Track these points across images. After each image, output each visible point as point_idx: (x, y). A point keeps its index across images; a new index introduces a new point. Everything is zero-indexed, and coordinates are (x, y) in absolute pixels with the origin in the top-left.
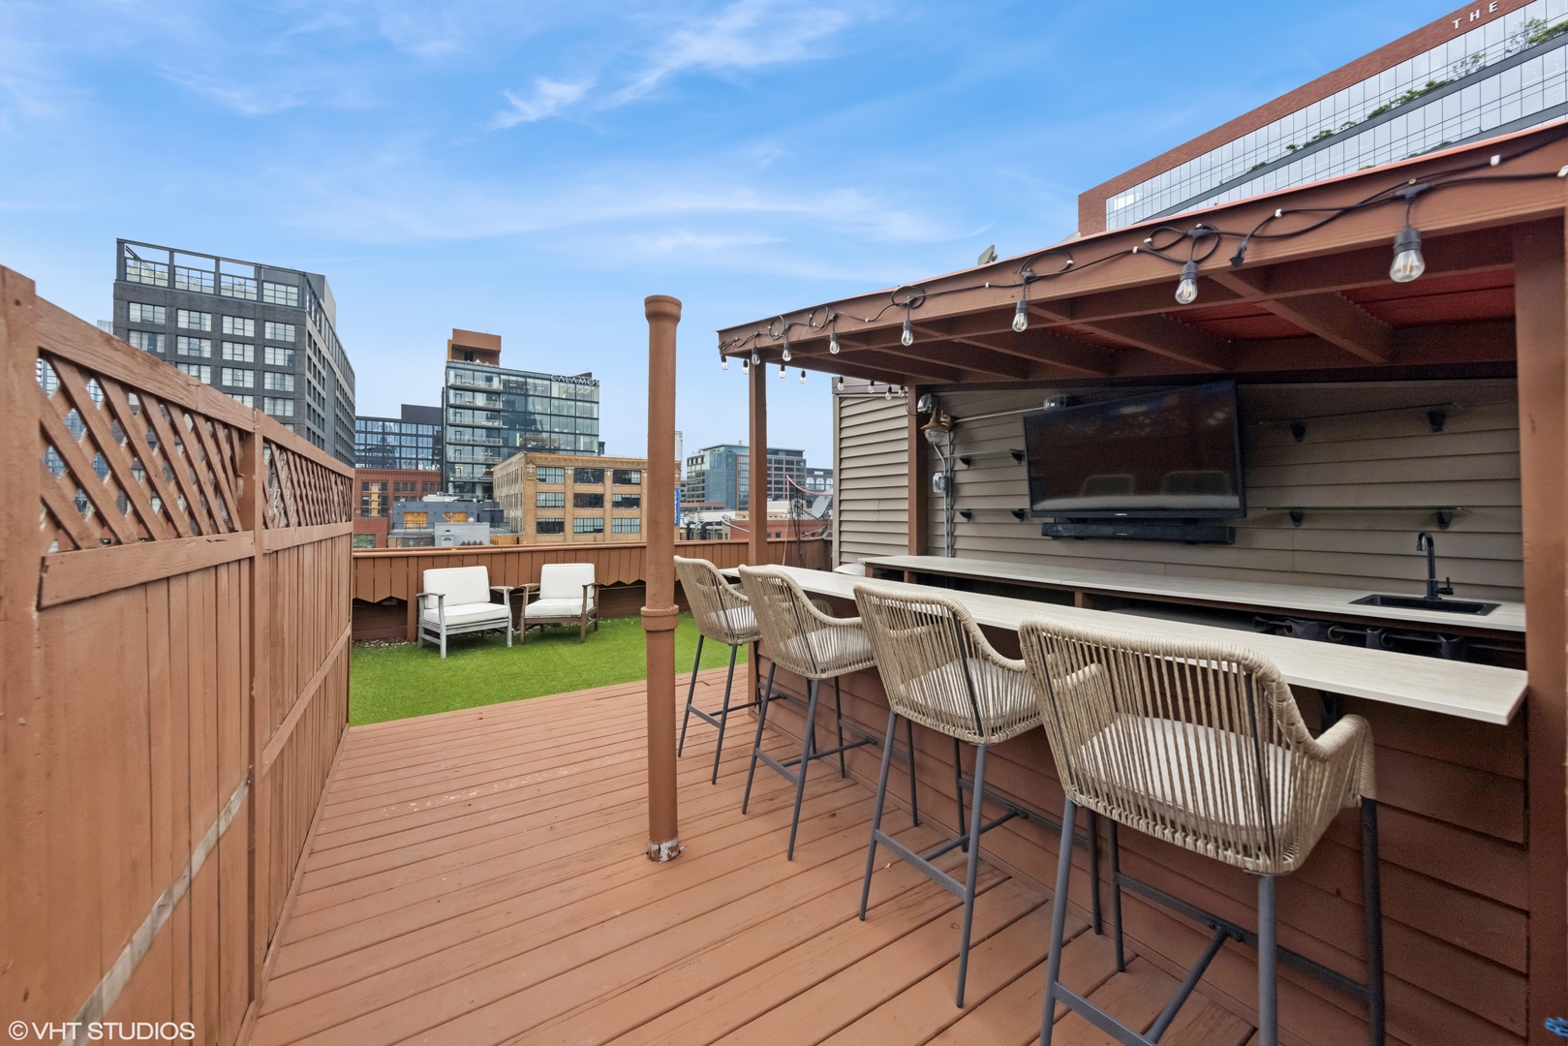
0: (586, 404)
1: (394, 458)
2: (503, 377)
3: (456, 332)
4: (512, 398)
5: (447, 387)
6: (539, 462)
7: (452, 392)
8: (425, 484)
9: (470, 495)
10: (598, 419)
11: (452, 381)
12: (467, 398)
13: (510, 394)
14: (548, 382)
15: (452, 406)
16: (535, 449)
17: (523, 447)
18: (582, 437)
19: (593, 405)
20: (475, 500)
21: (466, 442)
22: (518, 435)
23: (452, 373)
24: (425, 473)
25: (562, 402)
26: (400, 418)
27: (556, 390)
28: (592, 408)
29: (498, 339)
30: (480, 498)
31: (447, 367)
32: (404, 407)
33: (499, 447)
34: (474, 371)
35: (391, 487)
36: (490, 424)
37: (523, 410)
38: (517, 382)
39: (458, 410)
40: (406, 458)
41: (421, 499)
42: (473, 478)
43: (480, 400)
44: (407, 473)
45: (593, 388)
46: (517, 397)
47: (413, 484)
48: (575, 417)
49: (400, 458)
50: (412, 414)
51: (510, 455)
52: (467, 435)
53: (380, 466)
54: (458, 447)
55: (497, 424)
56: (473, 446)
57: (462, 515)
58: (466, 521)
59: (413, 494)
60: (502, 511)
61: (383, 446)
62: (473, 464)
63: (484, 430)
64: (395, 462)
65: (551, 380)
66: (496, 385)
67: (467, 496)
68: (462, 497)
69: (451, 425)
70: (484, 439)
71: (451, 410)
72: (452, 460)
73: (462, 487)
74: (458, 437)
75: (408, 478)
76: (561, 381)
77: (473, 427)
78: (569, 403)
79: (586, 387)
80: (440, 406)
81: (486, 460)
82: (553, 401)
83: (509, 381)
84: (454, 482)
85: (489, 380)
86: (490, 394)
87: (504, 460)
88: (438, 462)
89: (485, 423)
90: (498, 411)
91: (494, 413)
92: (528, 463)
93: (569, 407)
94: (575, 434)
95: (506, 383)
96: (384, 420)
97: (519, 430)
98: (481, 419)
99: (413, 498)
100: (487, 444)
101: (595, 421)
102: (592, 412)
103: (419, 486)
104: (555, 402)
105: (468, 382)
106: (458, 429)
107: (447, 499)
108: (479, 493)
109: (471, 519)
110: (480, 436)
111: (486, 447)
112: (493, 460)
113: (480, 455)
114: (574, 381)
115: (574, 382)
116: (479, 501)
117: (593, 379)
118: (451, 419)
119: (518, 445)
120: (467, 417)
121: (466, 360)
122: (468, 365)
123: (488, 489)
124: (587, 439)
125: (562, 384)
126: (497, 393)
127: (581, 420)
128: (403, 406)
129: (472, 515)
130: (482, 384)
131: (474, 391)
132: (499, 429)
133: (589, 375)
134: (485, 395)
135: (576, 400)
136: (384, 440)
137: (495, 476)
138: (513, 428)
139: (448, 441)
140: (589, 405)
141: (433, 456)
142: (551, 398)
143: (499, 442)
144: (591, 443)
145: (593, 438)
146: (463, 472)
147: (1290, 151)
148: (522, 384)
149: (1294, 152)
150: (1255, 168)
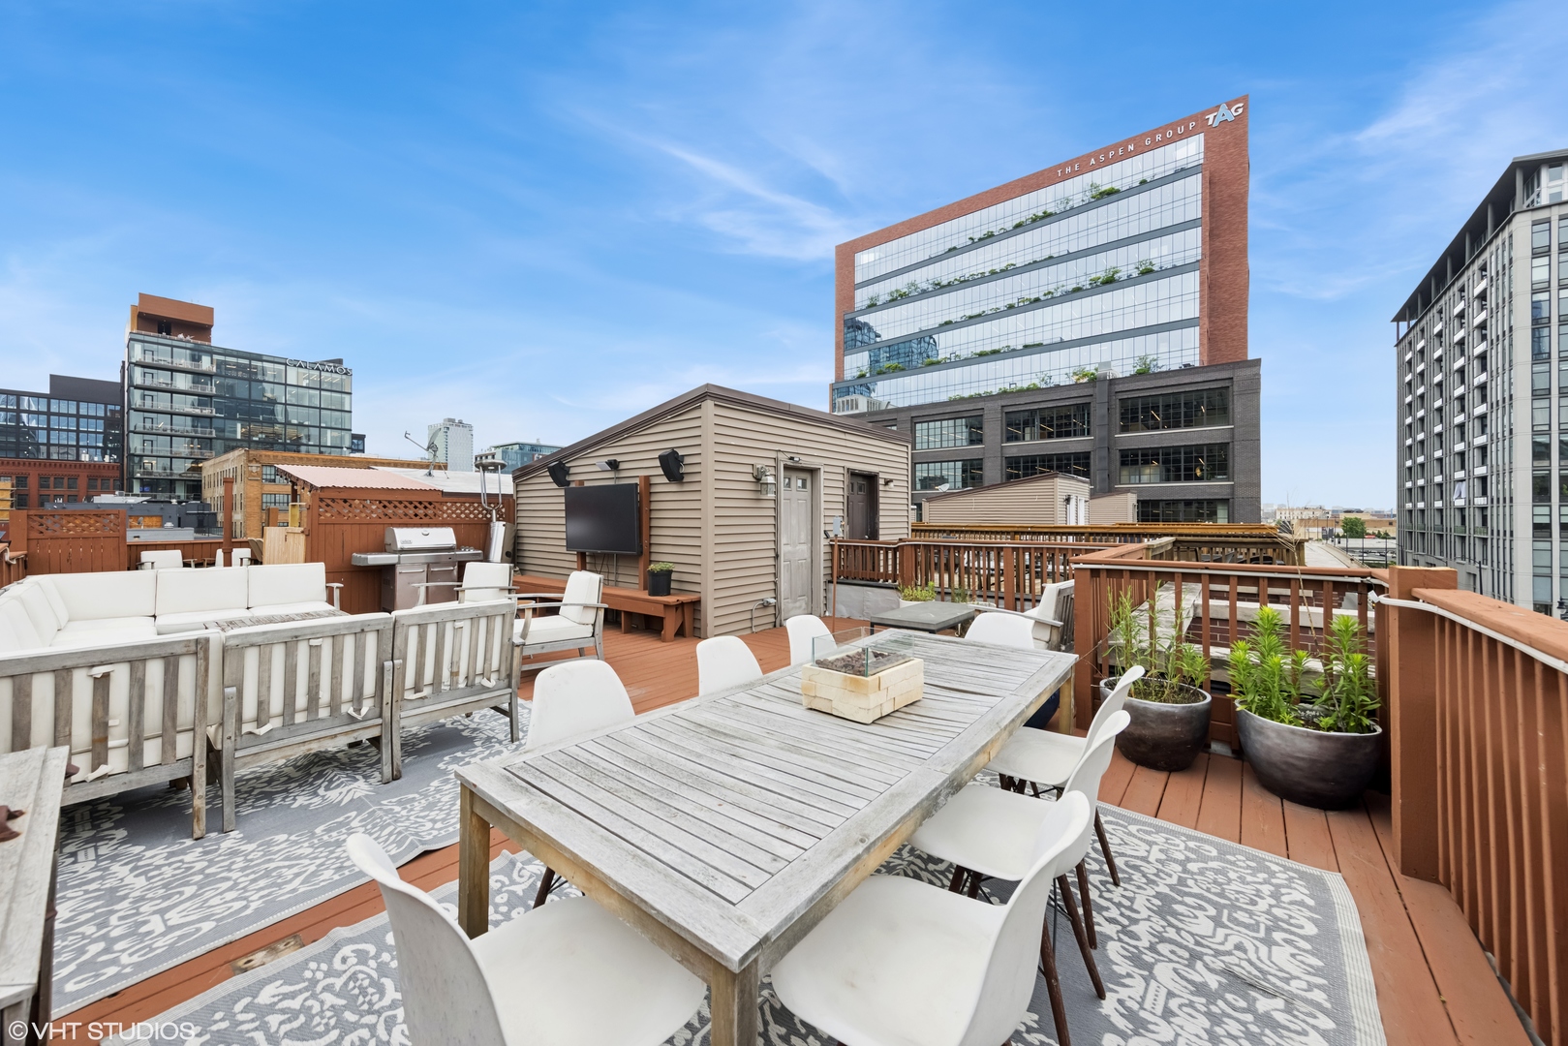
0: (334, 394)
1: (38, 445)
2: (215, 357)
3: (142, 296)
4: (230, 381)
5: (130, 363)
6: (265, 461)
7: (138, 371)
8: (92, 479)
9: (168, 494)
10: (350, 412)
11: (138, 354)
12: (162, 379)
13: (226, 377)
14: (283, 367)
15: (137, 387)
16: (270, 443)
17: (247, 440)
18: (329, 431)
19: (344, 395)
20: (174, 501)
21: (161, 432)
22: (239, 425)
23: (138, 347)
24: (90, 466)
25: (301, 390)
26: (47, 391)
27: (293, 375)
28: (342, 400)
29: (211, 311)
30: (182, 498)
31: (130, 339)
32: (53, 378)
33: (211, 439)
34: (172, 346)
35: (33, 482)
36: (197, 411)
37: (247, 397)
38: (237, 364)
39: (147, 392)
40: (59, 445)
41: (89, 499)
42: (171, 474)
43: (182, 382)
44: (59, 464)
45: (344, 377)
46: (237, 381)
47: (73, 479)
48: (320, 408)
49: (48, 445)
50: (64, 387)
51: (228, 449)
52: (162, 423)
53: (13, 455)
54: (147, 437)
55: (207, 412)
56: (171, 436)
57: (154, 519)
58: (162, 526)
59: (73, 492)
60: (215, 514)
61: (17, 427)
62: (171, 458)
63: (189, 418)
64: (38, 450)
65: (286, 364)
66: (206, 364)
67: (161, 497)
68: (155, 497)
69: (136, 410)
70: (189, 428)
71: (137, 393)
72: (138, 452)
73: (151, 484)
74: (148, 425)
75: (59, 472)
76: (300, 366)
77: (172, 414)
78: (311, 391)
79: (334, 375)
80: (119, 380)
81: (191, 453)
82: (288, 388)
83: (226, 363)
84: (141, 479)
85: (196, 359)
86: (198, 376)
87: (217, 456)
88: (113, 451)
89: (189, 410)
90: (210, 397)
91: (204, 399)
92: (250, 461)
93: (311, 397)
94: (320, 427)
95: (220, 364)
96: (19, 395)
97: (240, 420)
98: (184, 404)
99: (72, 498)
100: (193, 434)
101: (347, 414)
102: (342, 404)
103: (82, 482)
104: (294, 390)
105: (163, 356)
106: (147, 415)
107: (131, 500)
108: (181, 492)
109: (169, 524)
110: (183, 425)
111: (193, 438)
112: (202, 454)
113: (182, 447)
114: (319, 367)
115: (318, 369)
116: (180, 503)
117: (345, 365)
118: (137, 401)
119: (239, 437)
120: (162, 402)
121: (160, 332)
122: (163, 338)
123: (195, 488)
124: (336, 433)
125: (300, 370)
126: (209, 376)
127: (329, 412)
128: (51, 376)
129: (170, 519)
130: (184, 362)
131: (173, 370)
132: (211, 418)
133: (340, 361)
134: (190, 376)
135: (320, 389)
136: (19, 419)
137: (205, 473)
138: (231, 416)
139: (132, 428)
140: (339, 395)
141: (104, 442)
142: (286, 385)
143: (211, 433)
144: (342, 438)
145: (343, 433)
146: (156, 467)
147: (970, 242)
148: (247, 367)
149: (973, 243)
150: (950, 250)
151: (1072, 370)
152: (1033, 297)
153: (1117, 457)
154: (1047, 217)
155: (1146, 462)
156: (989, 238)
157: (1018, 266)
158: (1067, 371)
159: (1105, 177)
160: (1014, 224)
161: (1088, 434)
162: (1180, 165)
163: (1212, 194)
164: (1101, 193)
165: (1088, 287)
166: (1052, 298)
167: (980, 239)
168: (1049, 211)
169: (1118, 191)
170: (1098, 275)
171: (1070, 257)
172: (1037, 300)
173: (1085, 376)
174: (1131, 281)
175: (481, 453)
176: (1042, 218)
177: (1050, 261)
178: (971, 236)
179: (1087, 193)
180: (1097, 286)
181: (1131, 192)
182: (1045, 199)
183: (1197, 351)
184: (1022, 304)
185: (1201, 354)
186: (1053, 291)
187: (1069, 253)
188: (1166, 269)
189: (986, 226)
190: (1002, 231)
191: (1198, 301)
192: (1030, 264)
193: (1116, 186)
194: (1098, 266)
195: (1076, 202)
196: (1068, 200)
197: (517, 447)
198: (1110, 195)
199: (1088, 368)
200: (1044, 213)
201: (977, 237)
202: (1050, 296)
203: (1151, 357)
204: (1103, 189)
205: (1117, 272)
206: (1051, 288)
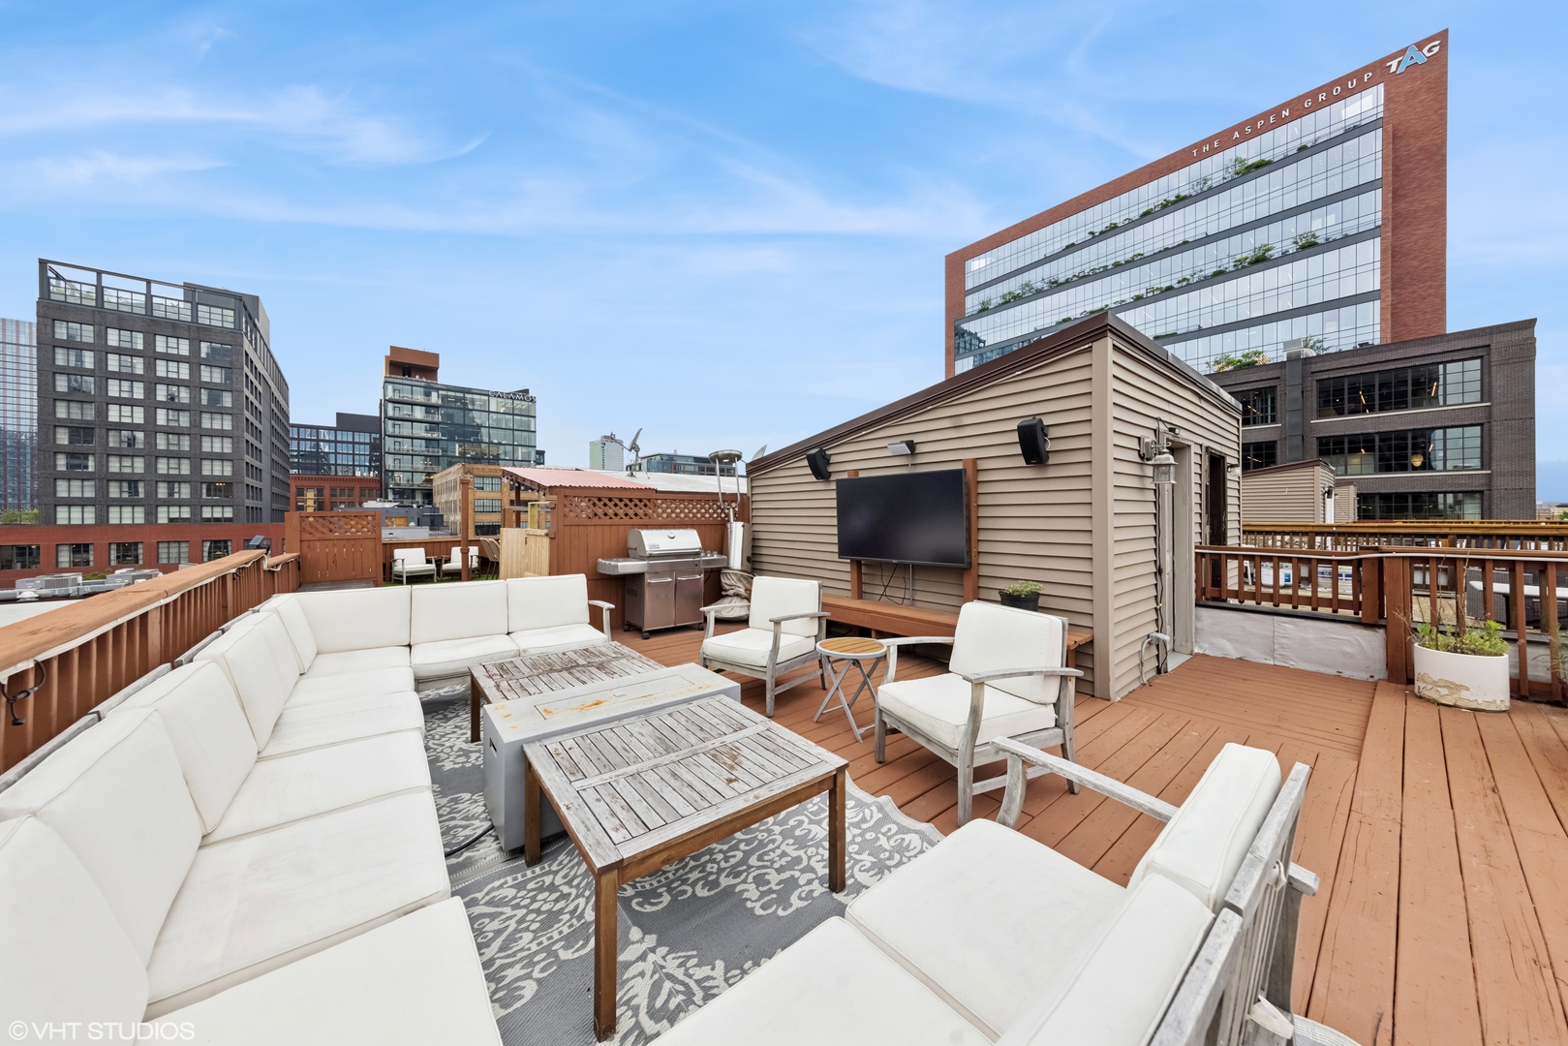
0: (523, 418)
1: (329, 465)
2: (441, 392)
3: (393, 349)
4: (451, 411)
5: (385, 400)
6: (476, 472)
7: (390, 406)
8: (362, 489)
9: (410, 500)
10: (535, 432)
11: (390, 395)
12: (405, 411)
13: (448, 407)
14: (486, 398)
15: (390, 419)
16: (477, 459)
17: (463, 455)
18: (520, 448)
19: (530, 419)
20: (415, 506)
21: (405, 452)
22: (457, 445)
23: (390, 387)
24: (361, 480)
25: (500, 416)
26: (335, 426)
27: (493, 402)
28: (529, 421)
29: (436, 356)
30: (420, 504)
31: (385, 382)
32: (339, 415)
33: (438, 457)
34: (412, 386)
35: (327, 492)
36: (429, 435)
37: (462, 423)
38: (455, 397)
39: (396, 422)
40: (342, 465)
41: (361, 504)
42: (413, 485)
43: (419, 413)
44: (344, 479)
45: (530, 404)
46: (455, 411)
47: (351, 489)
48: (513, 430)
49: (336, 465)
50: (346, 422)
51: (450, 464)
52: (406, 445)
53: (314, 473)
54: (397, 457)
55: (435, 435)
56: (412, 455)
57: (402, 520)
58: (407, 525)
59: (351, 499)
60: (442, 516)
61: (317, 452)
62: (412, 472)
63: (423, 441)
64: (330, 469)
65: (489, 396)
66: (434, 399)
67: (406, 502)
68: (402, 502)
69: (389, 436)
70: (424, 449)
71: (390, 423)
72: (391, 469)
73: (402, 493)
74: (397, 447)
75: (343, 484)
76: (499, 396)
77: (412, 438)
78: (507, 417)
79: (523, 403)
80: (378, 415)
81: (425, 468)
82: (491, 415)
83: (448, 396)
84: (393, 489)
85: (428, 394)
86: (429, 407)
87: (444, 469)
88: (376, 468)
89: (424, 434)
90: (437, 424)
91: (434, 426)
92: (466, 473)
93: (507, 421)
94: (513, 445)
95: (444, 398)
96: (318, 428)
97: (458, 441)
98: (420, 430)
99: (351, 504)
100: (426, 453)
101: (533, 434)
102: (529, 425)
103: (357, 492)
104: (495, 416)
105: (406, 396)
106: (396, 439)
107: (388, 505)
108: (419, 498)
109: (412, 524)
110: (420, 446)
111: (426, 456)
112: (433, 469)
113: (419, 464)
114: (512, 396)
115: (511, 398)
116: (419, 507)
117: (530, 395)
118: (390, 430)
119: (457, 455)
120: (406, 429)
121: (404, 375)
122: (406, 380)
123: (428, 495)
124: (525, 450)
125: (499, 400)
126: (436, 407)
127: (519, 433)
128: (338, 414)
129: (412, 520)
130: (420, 398)
131: (413, 404)
132: (438, 440)
133: (526, 391)
134: (423, 408)
135: (513, 415)
136: (318, 446)
137: (435, 484)
138: (452, 439)
139: (387, 450)
140: (526, 419)
141: (370, 463)
142: (489, 412)
143: (438, 452)
144: (529, 453)
145: (530, 449)
146: (402, 479)
147: (1090, 237)
148: (460, 399)
149: (1093, 237)
150: (1068, 247)
151: (1213, 359)
152: (1164, 285)
153: (1314, 446)
154: (1181, 201)
155: (1354, 450)
156: (1113, 230)
157: (1145, 255)
158: (1208, 359)
159: (1250, 151)
160: (1141, 212)
161: (1273, 420)
162: (1350, 123)
163: (1395, 150)
164: (1247, 168)
165: (1232, 269)
166: (1188, 285)
167: (1102, 233)
168: (1182, 194)
169: (1269, 163)
170: (1244, 255)
171: (1209, 239)
172: (1170, 288)
173: (1228, 364)
174: (1286, 258)
175: (631, 463)
176: (1174, 203)
177: (1185, 246)
178: (1091, 230)
179: (1230, 170)
180: (1244, 267)
181: (1287, 161)
182: (1179, 182)
183: (1378, 328)
184: (1151, 294)
185: (1382, 330)
186: (1188, 277)
187: (1207, 236)
188: (1335, 240)
189: (1109, 218)
190: (1127, 222)
191: (1378, 273)
192: (1160, 252)
193: (1266, 157)
194: (1246, 245)
195: (1216, 180)
196: (1206, 180)
197: (658, 458)
198: (1261, 167)
199: (1232, 356)
200: (1177, 197)
201: (1097, 230)
202: (1184, 283)
203: (1316, 339)
204: (1250, 163)
205: (1268, 250)
206: (1187, 274)
